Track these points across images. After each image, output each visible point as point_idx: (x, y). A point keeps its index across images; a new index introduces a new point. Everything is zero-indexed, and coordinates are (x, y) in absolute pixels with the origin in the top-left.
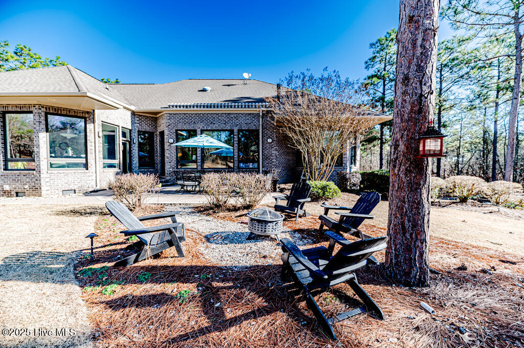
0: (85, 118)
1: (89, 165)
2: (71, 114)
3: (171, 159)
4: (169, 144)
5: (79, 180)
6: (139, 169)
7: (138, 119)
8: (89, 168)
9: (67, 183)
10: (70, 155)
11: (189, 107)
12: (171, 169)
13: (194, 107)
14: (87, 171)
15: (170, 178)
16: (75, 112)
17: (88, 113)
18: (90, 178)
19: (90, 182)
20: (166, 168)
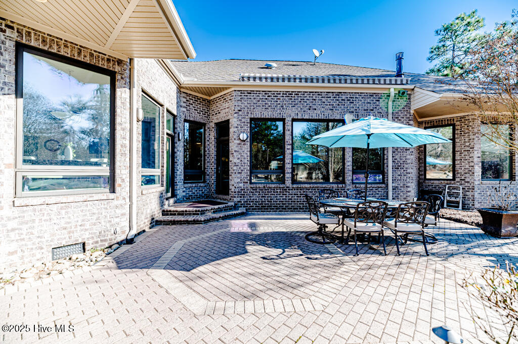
0: (112, 75)
1: (118, 181)
2: (81, 59)
3: (242, 168)
4: (239, 142)
5: (95, 217)
6: (184, 183)
7: (185, 100)
8: (117, 189)
9: (65, 229)
10: (71, 158)
11: (275, 80)
12: (241, 185)
13: (283, 80)
14: (112, 196)
15: (239, 199)
16: (92, 55)
17: (120, 62)
18: (119, 212)
19: (117, 220)
20: (231, 183)
